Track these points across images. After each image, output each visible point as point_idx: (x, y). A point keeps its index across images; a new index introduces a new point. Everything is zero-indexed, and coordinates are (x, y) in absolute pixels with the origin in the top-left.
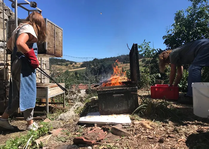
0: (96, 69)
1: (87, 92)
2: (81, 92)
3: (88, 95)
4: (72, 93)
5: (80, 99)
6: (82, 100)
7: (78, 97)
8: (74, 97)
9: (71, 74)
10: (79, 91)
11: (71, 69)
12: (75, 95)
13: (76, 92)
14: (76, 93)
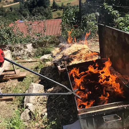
0: (29, 3)
1: (34, 46)
2: (27, 47)
3: (36, 50)
4: (18, 49)
5: (28, 55)
6: (31, 55)
7: (25, 53)
8: (21, 53)
9: (6, 10)
10: (25, 47)
11: (5, 5)
12: (22, 51)
13: (22, 47)
14: (22, 49)
